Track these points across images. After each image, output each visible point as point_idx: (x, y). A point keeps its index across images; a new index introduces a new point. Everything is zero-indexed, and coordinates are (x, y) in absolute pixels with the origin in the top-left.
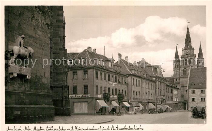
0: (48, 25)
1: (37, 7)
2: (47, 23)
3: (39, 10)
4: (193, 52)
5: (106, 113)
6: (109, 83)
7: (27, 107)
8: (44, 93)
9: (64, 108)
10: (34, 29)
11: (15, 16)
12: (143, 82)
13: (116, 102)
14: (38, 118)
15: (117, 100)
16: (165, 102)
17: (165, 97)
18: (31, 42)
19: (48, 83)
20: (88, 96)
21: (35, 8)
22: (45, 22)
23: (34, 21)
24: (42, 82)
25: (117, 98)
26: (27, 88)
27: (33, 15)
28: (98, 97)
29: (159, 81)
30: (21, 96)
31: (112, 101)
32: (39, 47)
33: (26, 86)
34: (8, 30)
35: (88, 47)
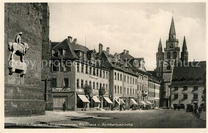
0: (41, 20)
1: (32, 4)
2: (39, 19)
3: (34, 6)
4: (177, 45)
5: (86, 109)
6: (90, 77)
7: (23, 101)
8: (36, 88)
9: (47, 102)
10: (29, 25)
11: (14, 13)
12: (125, 76)
13: (98, 97)
14: (31, 111)
15: (98, 95)
16: (147, 98)
17: (147, 92)
18: (26, 38)
19: (39, 78)
20: (68, 90)
21: (31, 4)
22: (38, 17)
23: (29, 17)
24: (35, 77)
25: (98, 93)
26: (22, 83)
27: (28, 11)
28: (79, 91)
29: (142, 75)
30: (18, 90)
31: (94, 96)
32: (32, 42)
33: (21, 81)
34: (8, 27)
35: (68, 37)
